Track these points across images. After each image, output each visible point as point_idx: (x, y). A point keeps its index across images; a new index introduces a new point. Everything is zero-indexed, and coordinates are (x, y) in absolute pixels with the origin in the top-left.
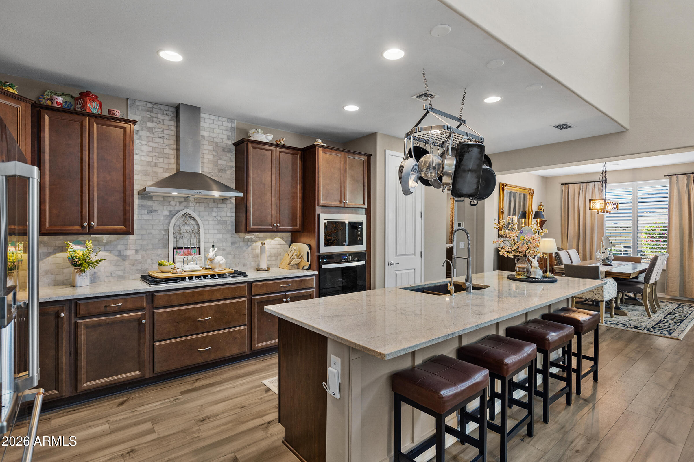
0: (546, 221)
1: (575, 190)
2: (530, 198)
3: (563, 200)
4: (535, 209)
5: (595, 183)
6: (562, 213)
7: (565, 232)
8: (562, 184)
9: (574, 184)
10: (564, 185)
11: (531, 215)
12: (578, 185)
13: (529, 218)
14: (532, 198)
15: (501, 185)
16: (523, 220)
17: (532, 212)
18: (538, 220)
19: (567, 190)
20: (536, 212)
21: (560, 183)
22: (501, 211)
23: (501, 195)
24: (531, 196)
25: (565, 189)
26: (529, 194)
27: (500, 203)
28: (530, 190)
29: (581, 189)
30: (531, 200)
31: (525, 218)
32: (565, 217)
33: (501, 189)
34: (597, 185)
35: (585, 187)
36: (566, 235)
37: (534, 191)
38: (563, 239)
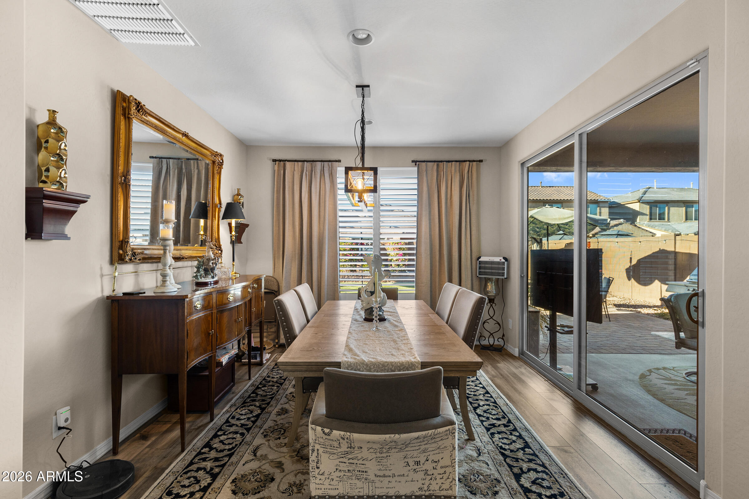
0: (247, 226)
1: (295, 173)
2: (216, 172)
3: (275, 189)
4: (226, 198)
5: (325, 163)
6: (275, 213)
7: (279, 248)
8: (274, 161)
9: (293, 163)
10: (277, 162)
11: (217, 209)
12: (300, 163)
13: (213, 216)
14: (220, 173)
15: (119, 99)
16: (202, 222)
17: (220, 203)
18: (233, 222)
19: (282, 172)
20: (229, 205)
21: (270, 160)
22: (120, 179)
23: (119, 129)
24: (216, 168)
25: (279, 170)
26: (214, 162)
27: (118, 156)
28: (217, 154)
29: (305, 171)
30: (217, 177)
31: (205, 217)
32: (279, 220)
33: (119, 111)
34: (328, 167)
35: (310, 168)
36: (281, 253)
37: (224, 159)
38: (276, 260)
